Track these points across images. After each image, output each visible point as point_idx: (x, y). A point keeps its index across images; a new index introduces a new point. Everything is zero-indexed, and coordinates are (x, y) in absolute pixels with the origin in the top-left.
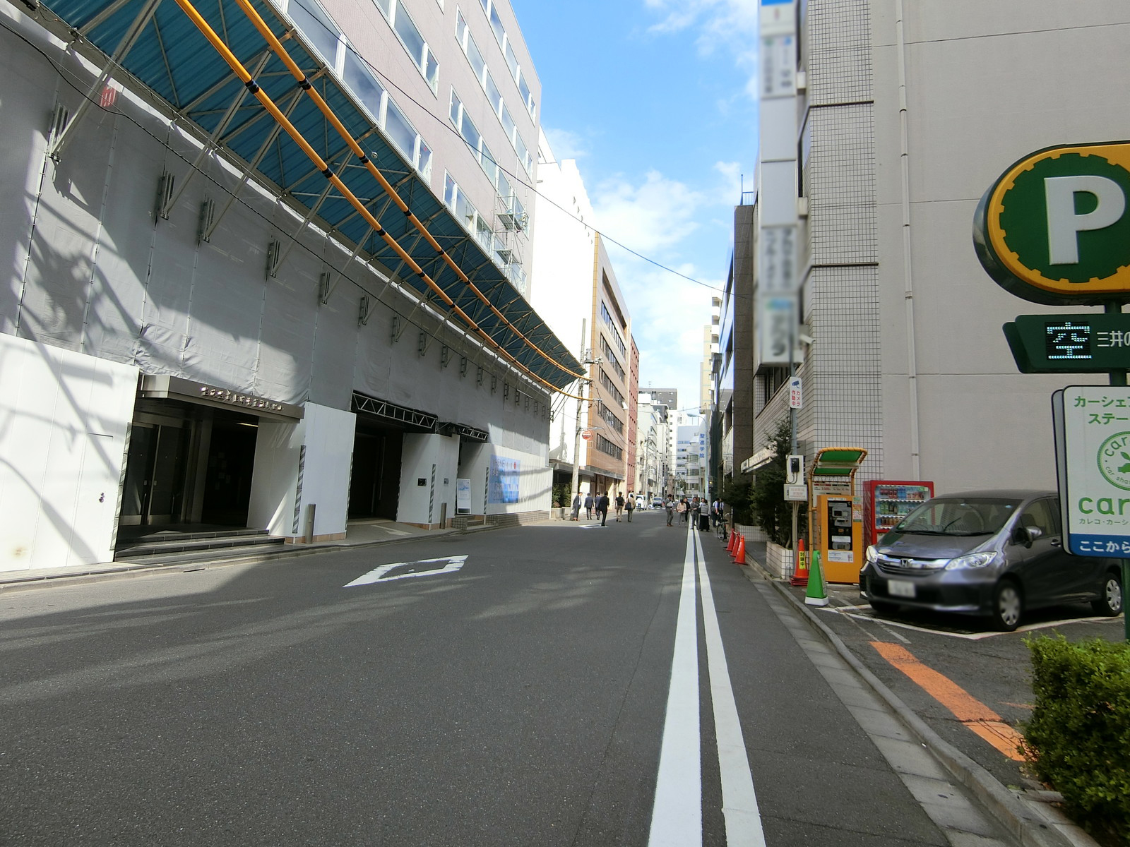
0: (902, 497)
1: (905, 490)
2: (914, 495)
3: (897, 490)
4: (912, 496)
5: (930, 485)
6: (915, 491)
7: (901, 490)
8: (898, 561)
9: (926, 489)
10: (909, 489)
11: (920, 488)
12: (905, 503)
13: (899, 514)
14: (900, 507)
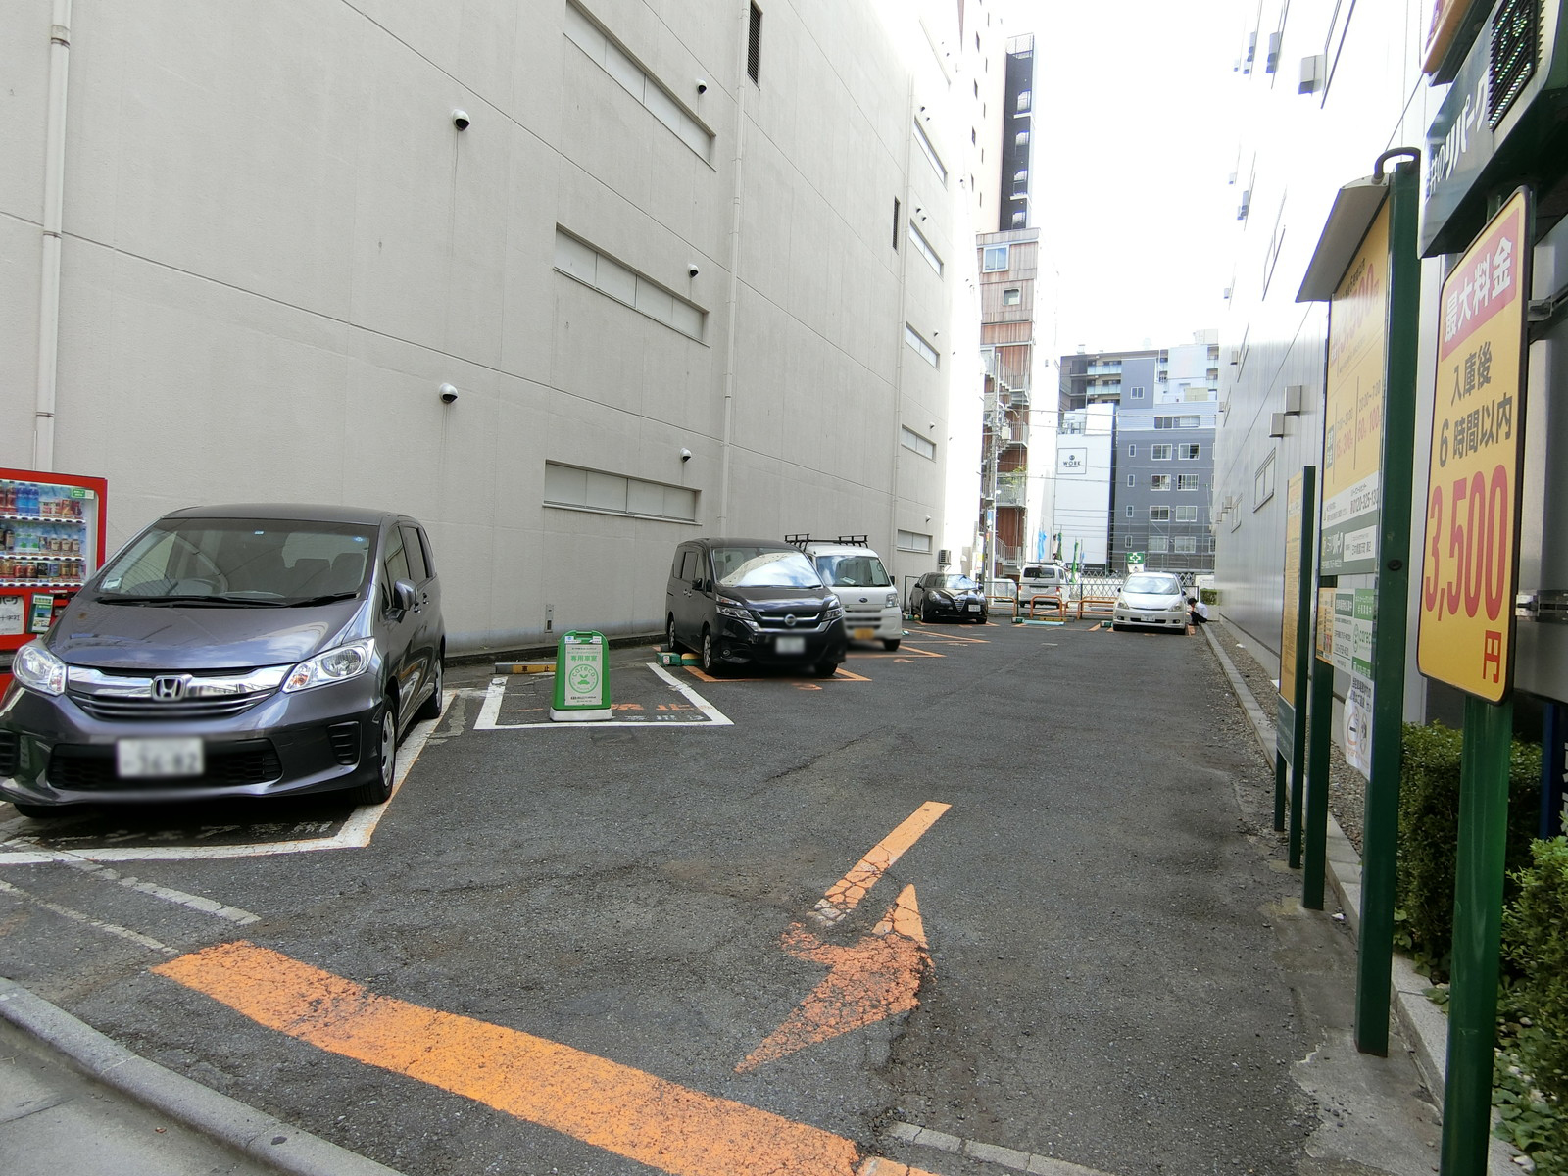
0: (28, 510)
1: (36, 493)
2: (60, 506)
3: (16, 492)
4: (54, 508)
5: (99, 485)
6: (60, 498)
7: (27, 492)
8: (148, 682)
9: (90, 494)
10: (46, 492)
11: (76, 492)
12: (36, 523)
13: (17, 549)
14: (21, 533)
